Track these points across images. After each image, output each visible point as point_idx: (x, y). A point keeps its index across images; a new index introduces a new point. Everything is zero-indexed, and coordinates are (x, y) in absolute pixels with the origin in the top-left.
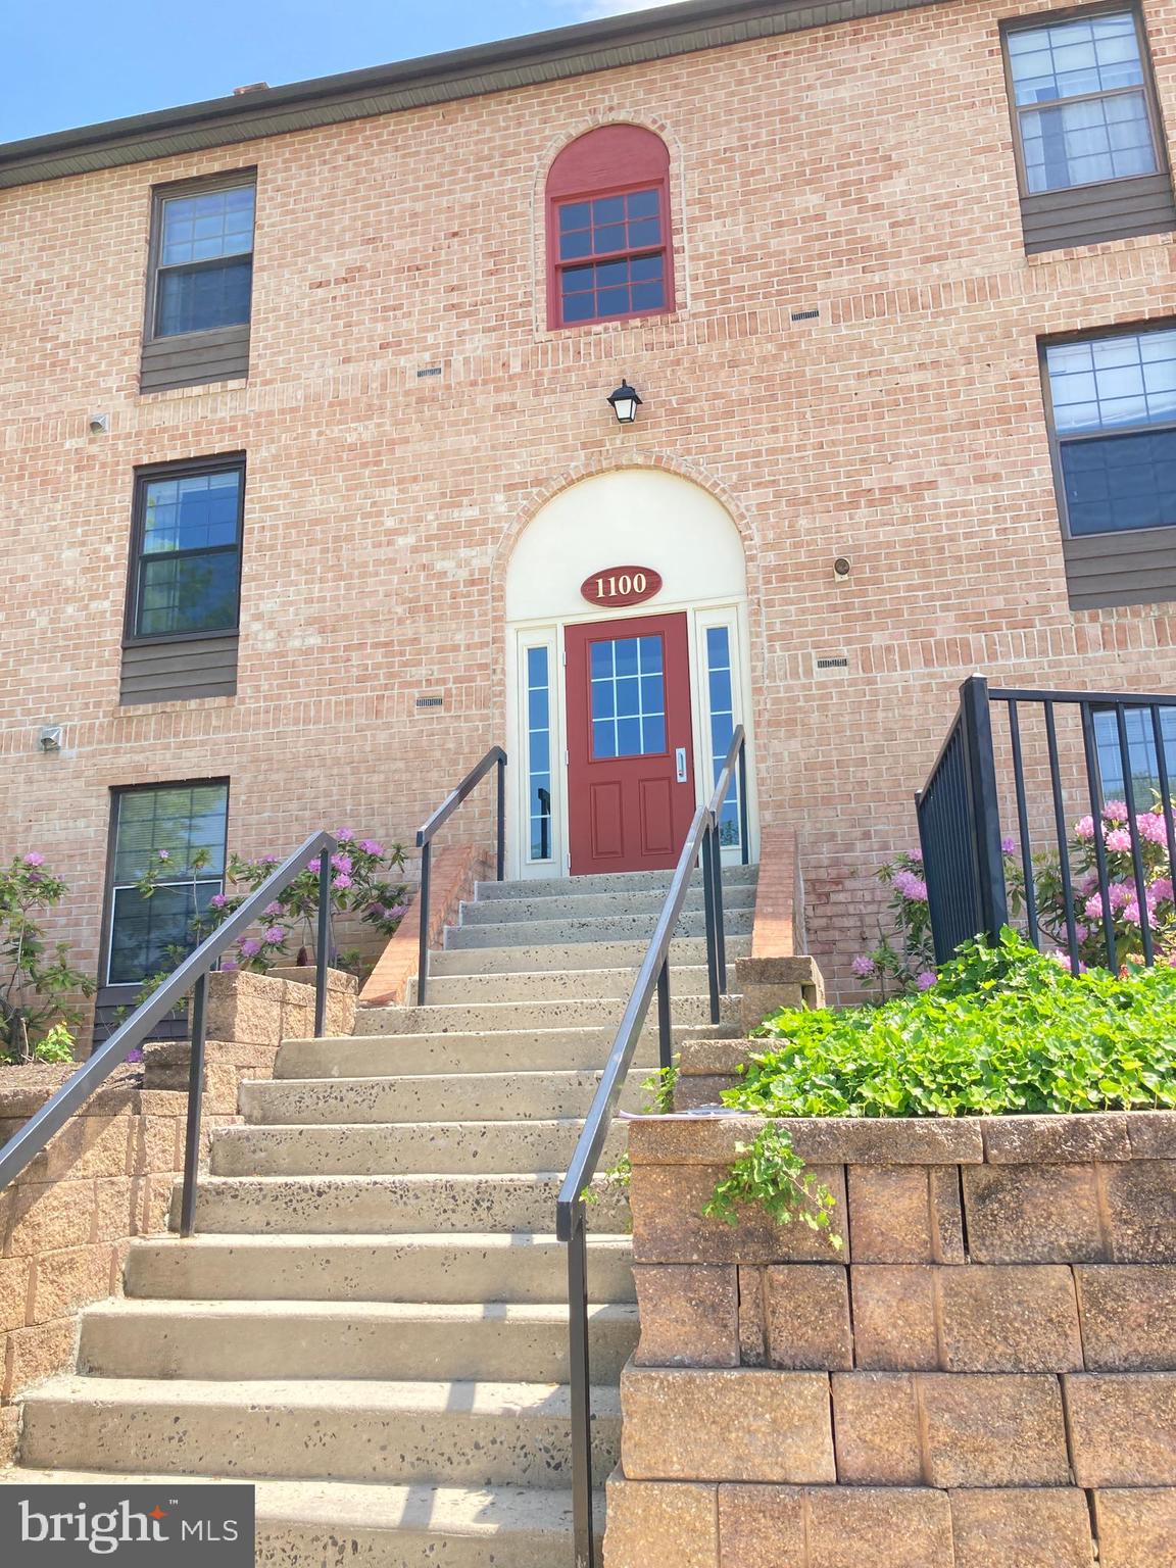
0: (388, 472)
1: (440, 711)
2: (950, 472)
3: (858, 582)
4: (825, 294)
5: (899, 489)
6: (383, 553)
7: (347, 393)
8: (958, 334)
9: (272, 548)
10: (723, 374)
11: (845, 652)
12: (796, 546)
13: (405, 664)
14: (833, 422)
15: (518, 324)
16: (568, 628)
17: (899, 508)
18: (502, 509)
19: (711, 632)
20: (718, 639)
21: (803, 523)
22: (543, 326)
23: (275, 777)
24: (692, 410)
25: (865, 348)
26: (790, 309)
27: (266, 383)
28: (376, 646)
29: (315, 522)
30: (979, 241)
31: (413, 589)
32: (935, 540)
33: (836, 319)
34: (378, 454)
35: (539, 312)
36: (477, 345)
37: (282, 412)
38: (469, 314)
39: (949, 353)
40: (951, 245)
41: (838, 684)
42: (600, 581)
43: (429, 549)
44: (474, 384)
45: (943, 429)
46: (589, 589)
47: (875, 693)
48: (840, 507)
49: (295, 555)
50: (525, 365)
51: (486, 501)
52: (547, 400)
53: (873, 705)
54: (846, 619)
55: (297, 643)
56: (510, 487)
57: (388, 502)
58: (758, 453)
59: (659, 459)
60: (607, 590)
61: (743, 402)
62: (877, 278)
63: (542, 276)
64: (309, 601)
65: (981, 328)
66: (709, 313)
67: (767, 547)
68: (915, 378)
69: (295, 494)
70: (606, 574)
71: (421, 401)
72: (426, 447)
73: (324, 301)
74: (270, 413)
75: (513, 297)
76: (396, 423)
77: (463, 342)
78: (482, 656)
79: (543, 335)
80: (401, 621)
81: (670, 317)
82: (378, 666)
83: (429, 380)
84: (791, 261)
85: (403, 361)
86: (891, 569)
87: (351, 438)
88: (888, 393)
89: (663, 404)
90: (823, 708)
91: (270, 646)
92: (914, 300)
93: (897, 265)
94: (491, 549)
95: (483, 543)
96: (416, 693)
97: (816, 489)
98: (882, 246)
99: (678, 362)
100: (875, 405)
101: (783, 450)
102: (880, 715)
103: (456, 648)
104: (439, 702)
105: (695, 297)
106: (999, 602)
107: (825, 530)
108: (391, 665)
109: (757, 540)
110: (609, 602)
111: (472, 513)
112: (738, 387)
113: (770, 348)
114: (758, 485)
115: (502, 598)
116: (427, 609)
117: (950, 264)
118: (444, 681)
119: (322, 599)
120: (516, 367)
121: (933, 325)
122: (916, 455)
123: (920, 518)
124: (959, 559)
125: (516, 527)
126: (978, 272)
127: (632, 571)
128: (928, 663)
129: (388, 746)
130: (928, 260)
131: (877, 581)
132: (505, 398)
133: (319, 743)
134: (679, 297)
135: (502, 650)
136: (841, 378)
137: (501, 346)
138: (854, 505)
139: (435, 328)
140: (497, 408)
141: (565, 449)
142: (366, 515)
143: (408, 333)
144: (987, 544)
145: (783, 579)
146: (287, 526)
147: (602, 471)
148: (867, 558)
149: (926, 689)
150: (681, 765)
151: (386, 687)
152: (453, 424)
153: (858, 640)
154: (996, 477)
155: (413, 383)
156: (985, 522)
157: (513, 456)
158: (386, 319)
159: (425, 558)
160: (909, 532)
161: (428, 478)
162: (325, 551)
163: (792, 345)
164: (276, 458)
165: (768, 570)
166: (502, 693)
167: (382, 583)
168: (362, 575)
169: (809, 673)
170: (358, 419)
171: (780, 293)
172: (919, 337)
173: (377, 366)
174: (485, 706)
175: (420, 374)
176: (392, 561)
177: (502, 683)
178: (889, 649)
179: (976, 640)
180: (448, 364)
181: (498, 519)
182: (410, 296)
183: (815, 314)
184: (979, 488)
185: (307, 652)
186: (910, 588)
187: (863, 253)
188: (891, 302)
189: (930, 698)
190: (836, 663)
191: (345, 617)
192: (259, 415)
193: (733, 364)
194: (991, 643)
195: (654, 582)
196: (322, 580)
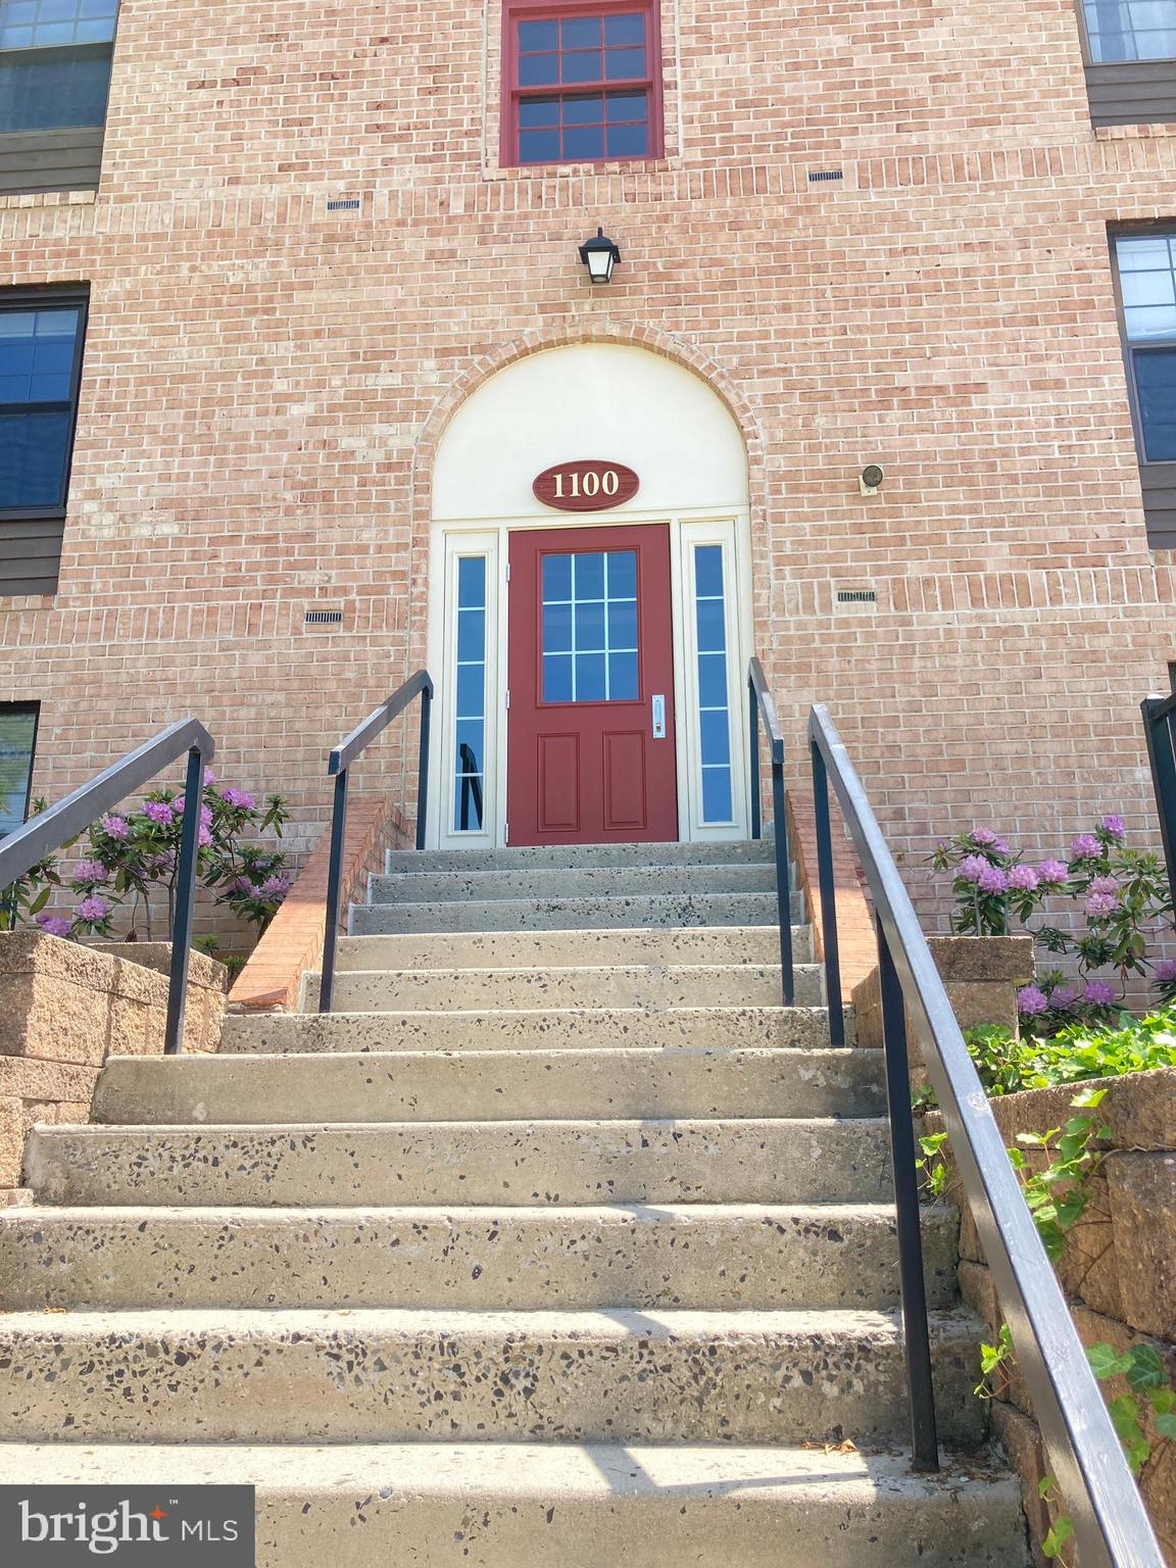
0: (281, 323)
1: (338, 629)
2: (1003, 375)
3: (890, 498)
4: (850, 154)
5: (940, 389)
6: (270, 423)
7: (229, 221)
8: (1012, 211)
9: (119, 408)
10: (723, 237)
11: (872, 583)
12: (812, 449)
13: (291, 566)
14: (859, 304)
15: (460, 157)
16: (514, 536)
17: (941, 412)
18: (433, 379)
19: (700, 551)
20: (709, 560)
21: (821, 421)
22: (495, 161)
23: (103, 705)
24: (683, 276)
25: (898, 221)
26: (808, 167)
27: (122, 200)
28: (253, 540)
29: (183, 379)
30: (1038, 107)
31: (308, 471)
32: (985, 453)
33: (863, 183)
34: (271, 299)
35: (490, 142)
36: (409, 177)
37: (143, 237)
38: (398, 139)
39: (1000, 234)
40: (1003, 108)
41: (864, 622)
42: (559, 477)
43: (333, 422)
44: (401, 223)
45: (994, 323)
46: (544, 487)
47: (910, 636)
48: (867, 406)
49: (149, 418)
50: (469, 206)
51: (412, 367)
52: (495, 250)
53: (908, 651)
54: (874, 542)
55: (145, 531)
56: (445, 352)
57: (281, 360)
58: (766, 335)
59: (640, 331)
60: (567, 488)
61: (746, 272)
62: (914, 139)
63: (495, 101)
64: (166, 478)
65: (1040, 208)
66: (706, 164)
67: (775, 448)
68: (960, 260)
69: (155, 341)
70: (566, 469)
71: (330, 238)
72: (335, 296)
73: (207, 105)
74: (127, 238)
75: (457, 123)
76: (296, 265)
77: (389, 172)
78: (399, 561)
79: (493, 171)
80: (289, 511)
81: (657, 164)
82: (254, 567)
83: (343, 215)
84: (810, 111)
85: (308, 188)
86: (931, 484)
87: (235, 278)
88: (927, 275)
89: (646, 266)
90: (844, 652)
91: (108, 534)
92: (959, 168)
93: (939, 126)
94: (415, 427)
95: (405, 418)
96: (306, 604)
97: (838, 382)
98: (922, 102)
99: (666, 219)
100: (911, 288)
101: (796, 333)
102: (917, 664)
103: (363, 549)
104: (337, 617)
105: (689, 143)
106: (1063, 534)
107: (848, 432)
108: (274, 566)
109: (764, 439)
110: (570, 504)
111: (394, 380)
112: (739, 253)
113: (782, 211)
114: (764, 373)
115: (428, 489)
116: (326, 496)
117: (1002, 131)
118: (345, 591)
119: (185, 477)
120: (457, 208)
121: (981, 199)
122: (960, 352)
123: (965, 426)
124: (1014, 479)
125: (449, 403)
126: (1037, 142)
127: (601, 467)
128: (976, 602)
129: (264, 672)
130: (975, 123)
131: (913, 499)
132: (441, 243)
133: (167, 663)
134: (669, 141)
135: (425, 555)
136: (871, 252)
137: (439, 181)
138: (885, 405)
139: (354, 151)
140: (431, 255)
141: (517, 311)
142: (253, 375)
143: (316, 154)
144: (1048, 463)
145: (795, 489)
146: (141, 382)
147: (565, 342)
148: (901, 470)
149: (974, 634)
150: (659, 717)
151: (264, 594)
152: (374, 270)
153: (889, 569)
154: (1059, 384)
155: (322, 216)
156: (1045, 436)
157: (449, 315)
158: (288, 135)
159: (326, 433)
160: (952, 442)
161: (335, 333)
162: (190, 416)
163: (810, 210)
164: (131, 295)
165: (776, 477)
166: (423, 610)
167: (267, 461)
168: (241, 450)
169: (826, 607)
170: (246, 255)
171: (794, 147)
172: (964, 212)
173: (274, 192)
174: (400, 626)
175: (331, 206)
176: (281, 434)
177: (423, 597)
178: (928, 582)
179: (1037, 578)
180: (368, 196)
181: (426, 390)
182: (320, 110)
183: (838, 175)
184: (1037, 395)
185: (157, 543)
186: (953, 510)
187: (897, 108)
188: (932, 168)
189: (979, 645)
190: (861, 597)
191: (214, 501)
192: (110, 239)
193: (736, 226)
194: (1054, 583)
195: (629, 483)
196: (184, 453)
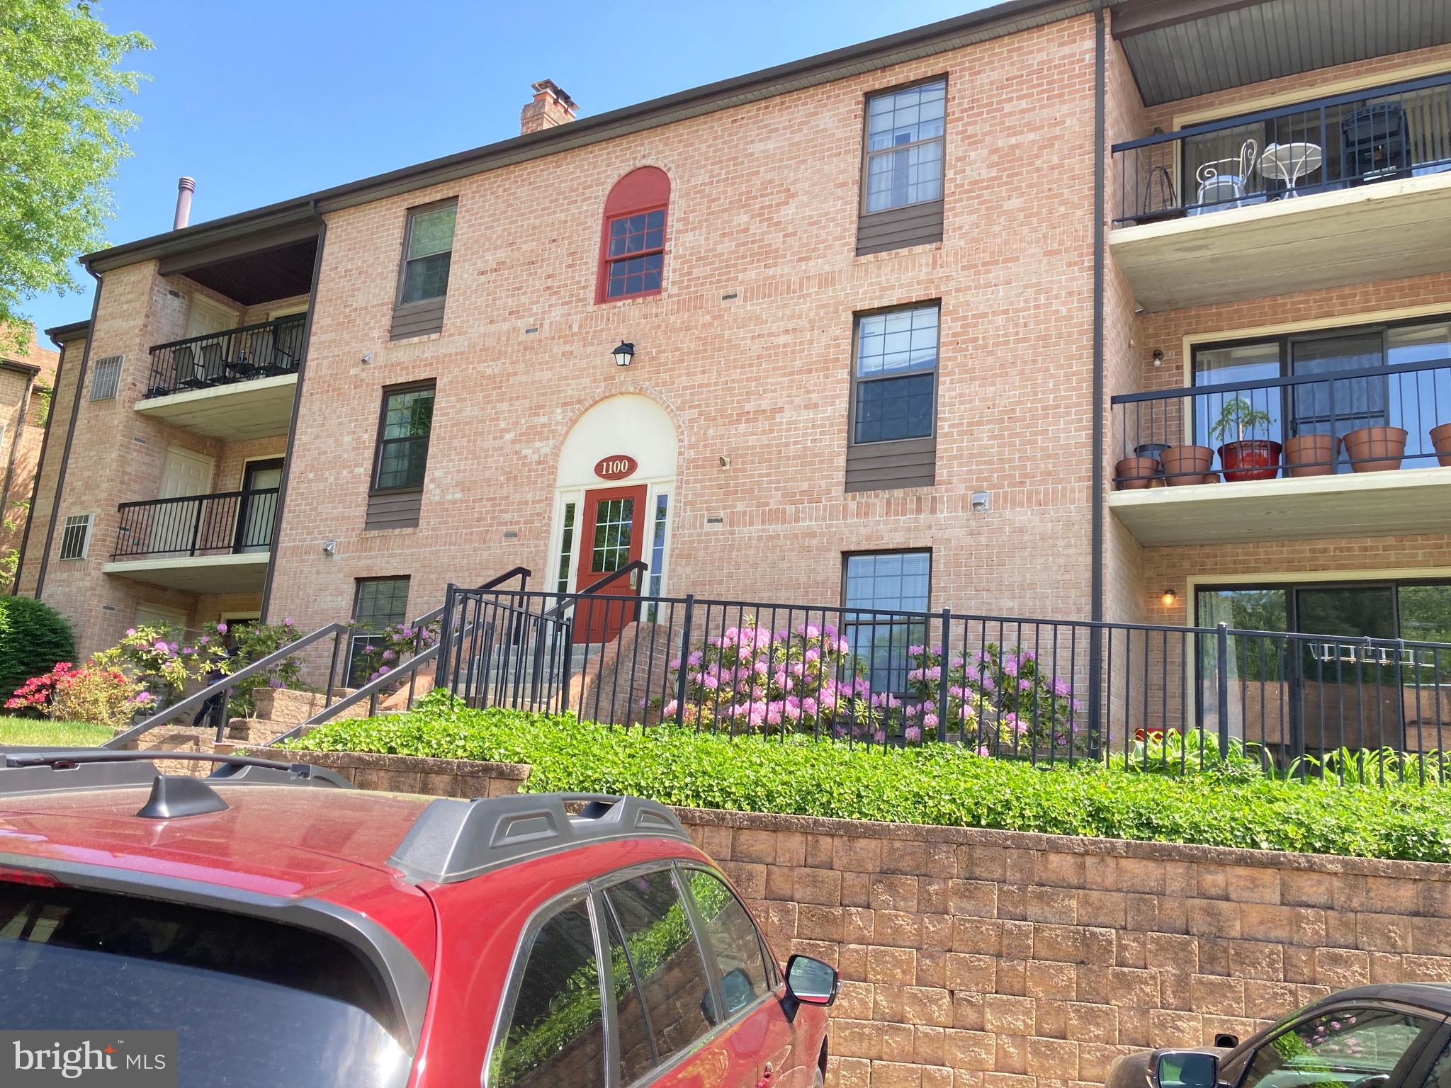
0: (505, 393)
1: (515, 540)
2: (792, 402)
3: (735, 470)
4: (742, 283)
5: (764, 412)
6: (498, 443)
7: (490, 342)
8: (809, 310)
9: (444, 438)
10: (681, 335)
11: (722, 514)
12: (706, 446)
13: (501, 512)
14: (735, 367)
15: (579, 300)
16: (586, 492)
17: (763, 424)
18: (559, 418)
19: (659, 497)
20: (662, 500)
21: (711, 432)
22: (592, 302)
23: (432, 576)
24: (663, 358)
25: (758, 319)
26: (722, 292)
27: (451, 335)
28: (488, 500)
29: (467, 423)
30: (830, 247)
31: (510, 466)
32: (778, 445)
33: (745, 299)
34: (501, 382)
35: (591, 294)
36: (557, 314)
37: (457, 354)
38: (556, 293)
39: (803, 323)
40: (814, 250)
41: (716, 533)
42: (605, 464)
43: (520, 441)
44: (553, 338)
45: (792, 373)
46: (598, 469)
47: (734, 540)
48: (731, 423)
49: (455, 443)
50: (580, 327)
51: (552, 413)
52: (589, 350)
53: (732, 547)
54: (726, 493)
55: (449, 497)
56: (565, 404)
57: (503, 412)
58: (693, 387)
59: (641, 389)
60: (607, 470)
61: (689, 353)
62: (771, 272)
63: (595, 269)
64: (458, 471)
65: (823, 306)
66: (679, 295)
67: (691, 446)
68: (782, 339)
69: (458, 405)
70: (607, 460)
71: (526, 349)
72: (524, 378)
73: (484, 284)
74: (450, 355)
75: (579, 282)
76: (512, 363)
77: (550, 311)
78: (539, 508)
79: (591, 308)
80: (502, 485)
81: (658, 297)
82: (487, 512)
83: (532, 335)
84: (728, 260)
85: (519, 323)
86: (753, 463)
87: (489, 372)
88: (767, 349)
89: (648, 353)
90: (706, 548)
91: (437, 498)
92: (789, 287)
93: (783, 263)
94: (551, 442)
95: (548, 438)
96: (504, 529)
97: (721, 410)
98: (777, 250)
99: (659, 327)
100: (759, 357)
101: (708, 385)
102: (735, 553)
103: (526, 503)
104: (515, 535)
105: (674, 283)
106: (805, 486)
107: (722, 436)
108: (494, 512)
109: (686, 442)
110: (609, 477)
111: (543, 420)
112: (688, 344)
113: (708, 318)
114: (691, 407)
115: (555, 473)
116: (515, 478)
117: (811, 263)
118: (518, 523)
119: (465, 471)
120: (575, 329)
121: (796, 304)
122: (775, 391)
123: (772, 431)
124: (788, 458)
125: (565, 429)
126: (827, 268)
127: (621, 458)
128: (763, 522)
129: (487, 561)
130: (800, 260)
131: (744, 470)
132: (568, 348)
133: (454, 557)
134: (664, 284)
135: (550, 505)
136: (744, 338)
137: (569, 314)
138: (738, 421)
139: (538, 302)
140: (563, 354)
141: (595, 381)
142: (492, 420)
143: (523, 305)
144: (805, 449)
145: (696, 467)
146: (453, 425)
147: (612, 395)
148: (741, 456)
149: (760, 539)
150: (634, 580)
151: (491, 525)
152: (540, 364)
153: (730, 507)
154: (816, 405)
155: (523, 337)
156: (805, 435)
157: (568, 385)
158: (513, 296)
159: (517, 447)
160: (765, 439)
161: (524, 397)
162: (469, 441)
163: (720, 316)
164: (451, 383)
165: (690, 461)
166: (548, 532)
167: (496, 462)
168: (486, 457)
169: (702, 526)
170: (493, 360)
171: (718, 281)
172: (788, 312)
173: (505, 327)
174: (537, 539)
175: (527, 332)
176: (501, 449)
177: (548, 525)
178: (744, 513)
179: (790, 509)
180: (542, 325)
181: (557, 423)
182: (527, 281)
183: (735, 296)
184: (804, 412)
185: (454, 502)
186: (760, 476)
187: (767, 255)
188: (777, 288)
189: (761, 544)
190: (717, 521)
191: (475, 482)
192: (445, 356)
193: (688, 329)
194: (797, 512)
195: (633, 465)
196: (466, 459)
